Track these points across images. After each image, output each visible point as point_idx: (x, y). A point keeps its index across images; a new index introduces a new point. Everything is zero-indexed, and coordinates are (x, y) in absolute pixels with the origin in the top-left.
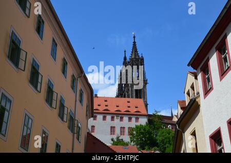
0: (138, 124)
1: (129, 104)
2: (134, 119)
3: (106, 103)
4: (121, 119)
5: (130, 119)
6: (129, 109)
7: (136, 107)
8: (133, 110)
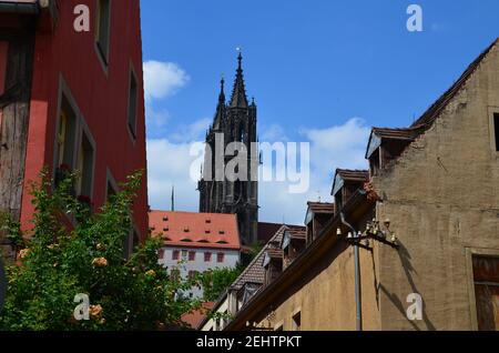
0: (221, 266)
1: (208, 227)
2: (214, 256)
3: (165, 224)
4: (192, 257)
5: (207, 257)
6: (208, 237)
7: (221, 233)
8: (214, 239)
